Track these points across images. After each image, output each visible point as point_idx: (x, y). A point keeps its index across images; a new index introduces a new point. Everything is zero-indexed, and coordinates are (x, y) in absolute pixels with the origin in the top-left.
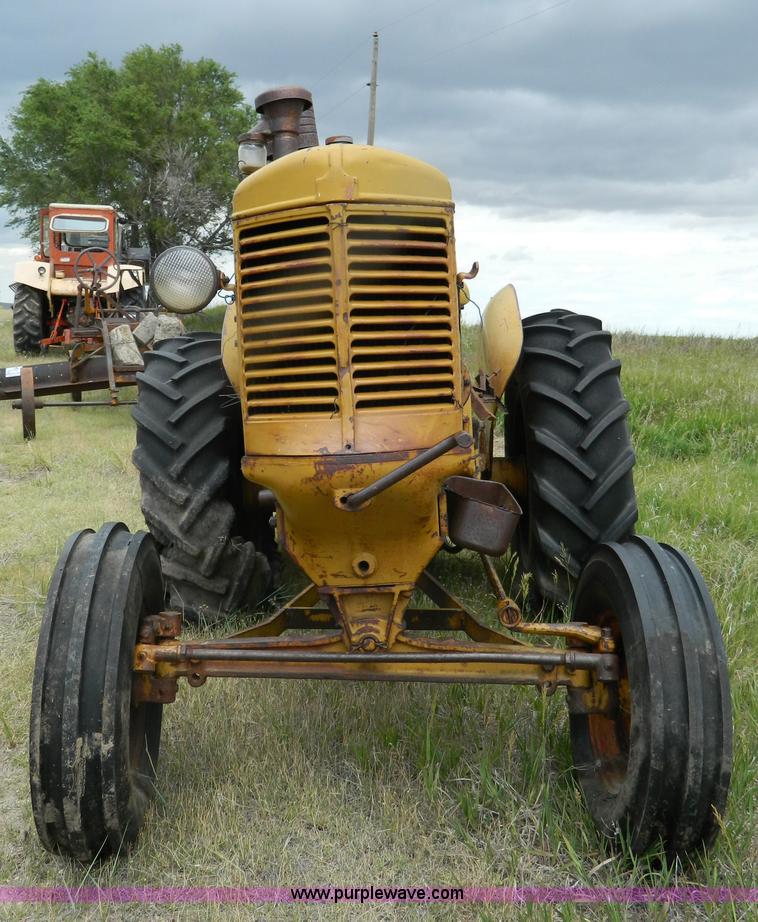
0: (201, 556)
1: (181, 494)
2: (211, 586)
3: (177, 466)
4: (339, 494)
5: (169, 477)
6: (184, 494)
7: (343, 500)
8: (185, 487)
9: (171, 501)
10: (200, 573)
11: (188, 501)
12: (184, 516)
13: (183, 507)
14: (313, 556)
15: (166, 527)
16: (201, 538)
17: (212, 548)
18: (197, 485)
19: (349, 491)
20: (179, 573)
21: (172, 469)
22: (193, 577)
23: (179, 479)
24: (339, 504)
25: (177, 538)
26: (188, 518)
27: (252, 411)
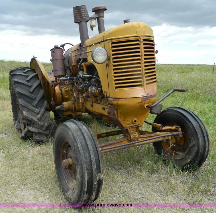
0: (43, 126)
1: (37, 110)
2: (45, 132)
3: (35, 103)
4: (146, 105)
5: (33, 106)
6: (38, 110)
7: (147, 107)
8: (38, 108)
9: (34, 112)
10: (43, 130)
11: (39, 112)
12: (39, 116)
13: (38, 114)
14: (125, 121)
15: (33, 119)
16: (43, 121)
17: (47, 123)
18: (41, 107)
19: (148, 104)
20: (37, 130)
21: (34, 104)
22: (41, 131)
23: (36, 107)
24: (146, 108)
25: (37, 122)
26: (40, 116)
27: (116, 87)
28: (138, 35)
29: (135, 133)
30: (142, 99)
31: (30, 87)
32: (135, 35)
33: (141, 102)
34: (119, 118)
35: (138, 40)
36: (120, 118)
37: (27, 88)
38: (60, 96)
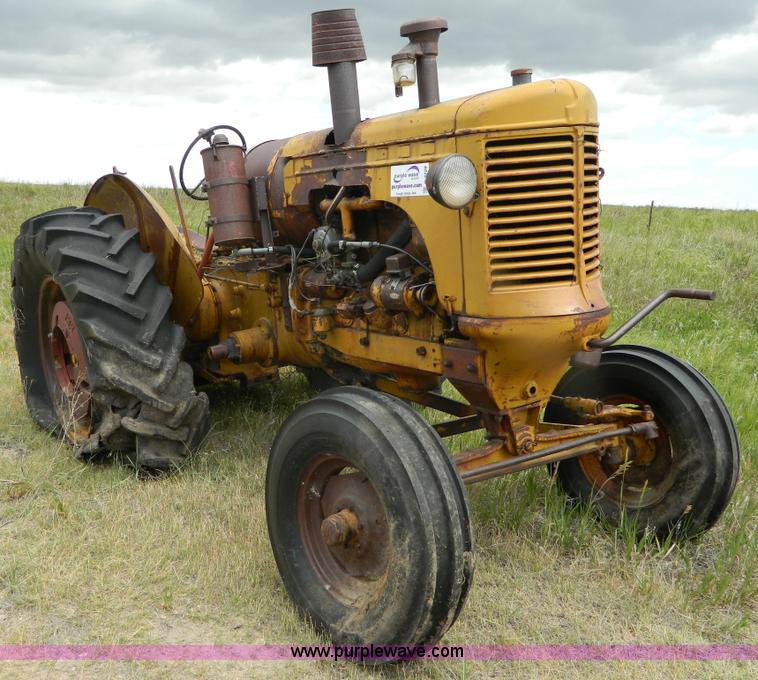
0: (172, 413)
1: (155, 359)
2: (176, 435)
3: (148, 334)
4: (586, 340)
5: (141, 345)
6: (159, 359)
7: (588, 344)
8: (156, 352)
9: (145, 366)
10: (168, 426)
11: (162, 364)
12: (161, 378)
13: (157, 371)
14: (503, 389)
15: (140, 391)
16: (174, 396)
17: (185, 403)
18: (166, 348)
19: (591, 337)
20: (150, 429)
21: (144, 337)
22: (163, 431)
23: (151, 347)
24: (586, 348)
25: (152, 398)
26: (166, 379)
27: (496, 284)
28: (572, 121)
29: (527, 429)
30: (578, 320)
31: (125, 277)
32: (563, 121)
33: (574, 331)
34: (489, 381)
35: (569, 138)
36: (493, 381)
37: (115, 282)
38: (213, 310)
